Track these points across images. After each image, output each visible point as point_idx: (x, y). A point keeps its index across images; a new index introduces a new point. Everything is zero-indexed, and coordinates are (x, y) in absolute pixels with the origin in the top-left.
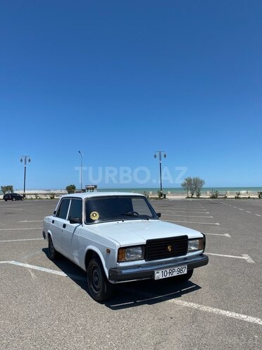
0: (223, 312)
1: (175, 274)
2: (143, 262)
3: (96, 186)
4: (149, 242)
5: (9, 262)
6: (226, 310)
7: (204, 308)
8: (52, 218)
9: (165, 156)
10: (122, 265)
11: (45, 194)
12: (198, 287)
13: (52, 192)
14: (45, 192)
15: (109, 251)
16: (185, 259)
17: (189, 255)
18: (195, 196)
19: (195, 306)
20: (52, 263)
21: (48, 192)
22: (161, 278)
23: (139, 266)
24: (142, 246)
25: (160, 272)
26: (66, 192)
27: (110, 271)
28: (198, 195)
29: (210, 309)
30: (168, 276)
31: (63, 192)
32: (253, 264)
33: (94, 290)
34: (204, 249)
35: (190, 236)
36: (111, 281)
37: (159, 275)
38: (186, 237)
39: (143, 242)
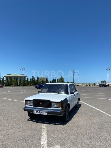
1: (42, 114)
10: (27, 106)
22: (36, 113)
24: (32, 101)
25: (36, 111)
30: (39, 114)
38: (50, 100)
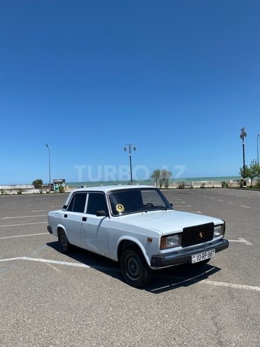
0: (253, 288)
2: (180, 248)
3: (64, 181)
4: (185, 229)
5: (21, 258)
6: (254, 285)
7: (235, 286)
8: (62, 212)
9: (135, 149)
10: (163, 252)
11: (11, 190)
12: (217, 269)
13: (18, 187)
14: (10, 187)
15: (150, 240)
16: (210, 244)
17: (214, 239)
18: (163, 187)
19: (226, 285)
20: (66, 257)
21: (13, 187)
22: (196, 261)
23: (176, 253)
24: (179, 234)
25: (196, 256)
26: (33, 186)
27: (153, 258)
28: (167, 186)
29: (240, 286)
30: (201, 260)
31: (29, 187)
32: (252, 246)
33: (130, 278)
34: (224, 234)
35: (215, 223)
36: (152, 268)
37: (195, 259)
38: (213, 223)
39: (181, 230)
